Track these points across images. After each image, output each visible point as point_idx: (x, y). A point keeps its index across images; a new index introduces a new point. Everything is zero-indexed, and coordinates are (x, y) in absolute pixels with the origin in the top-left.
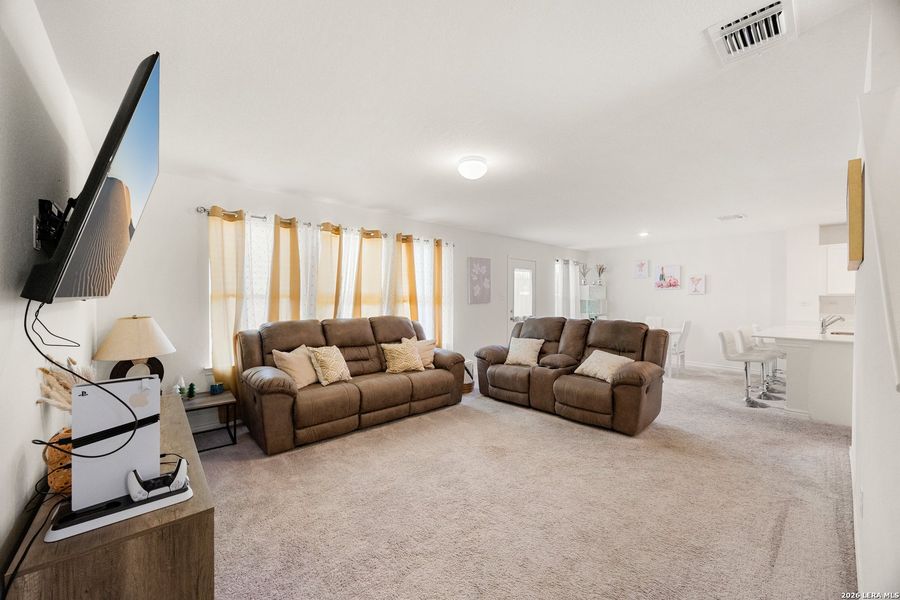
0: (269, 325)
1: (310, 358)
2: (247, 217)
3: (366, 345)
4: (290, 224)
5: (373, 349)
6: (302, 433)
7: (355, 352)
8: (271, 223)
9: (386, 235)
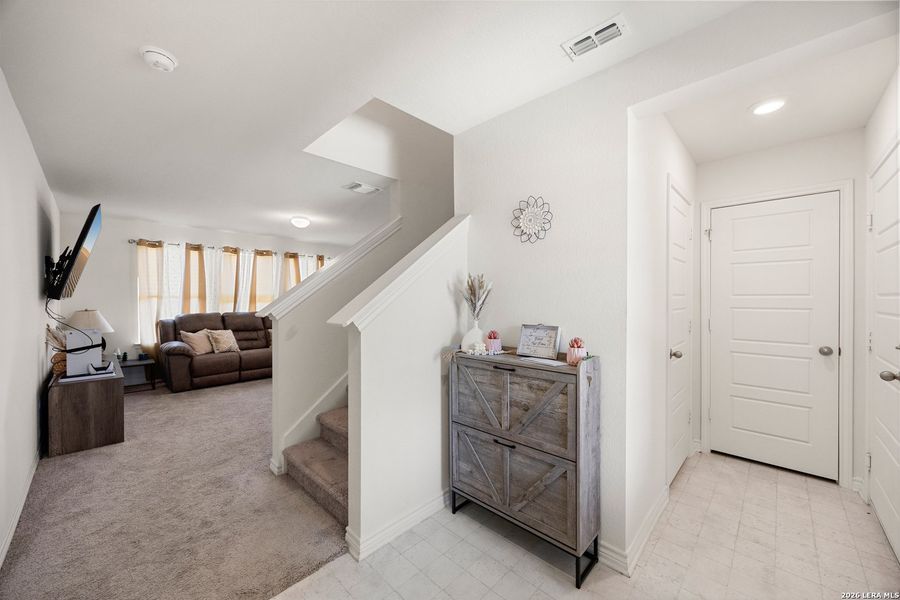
0: (181, 315)
1: (208, 337)
2: (165, 245)
3: (256, 329)
4: (198, 248)
5: (261, 333)
6: (197, 380)
7: (247, 335)
8: (183, 249)
9: (276, 253)
